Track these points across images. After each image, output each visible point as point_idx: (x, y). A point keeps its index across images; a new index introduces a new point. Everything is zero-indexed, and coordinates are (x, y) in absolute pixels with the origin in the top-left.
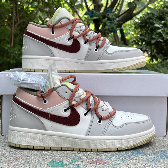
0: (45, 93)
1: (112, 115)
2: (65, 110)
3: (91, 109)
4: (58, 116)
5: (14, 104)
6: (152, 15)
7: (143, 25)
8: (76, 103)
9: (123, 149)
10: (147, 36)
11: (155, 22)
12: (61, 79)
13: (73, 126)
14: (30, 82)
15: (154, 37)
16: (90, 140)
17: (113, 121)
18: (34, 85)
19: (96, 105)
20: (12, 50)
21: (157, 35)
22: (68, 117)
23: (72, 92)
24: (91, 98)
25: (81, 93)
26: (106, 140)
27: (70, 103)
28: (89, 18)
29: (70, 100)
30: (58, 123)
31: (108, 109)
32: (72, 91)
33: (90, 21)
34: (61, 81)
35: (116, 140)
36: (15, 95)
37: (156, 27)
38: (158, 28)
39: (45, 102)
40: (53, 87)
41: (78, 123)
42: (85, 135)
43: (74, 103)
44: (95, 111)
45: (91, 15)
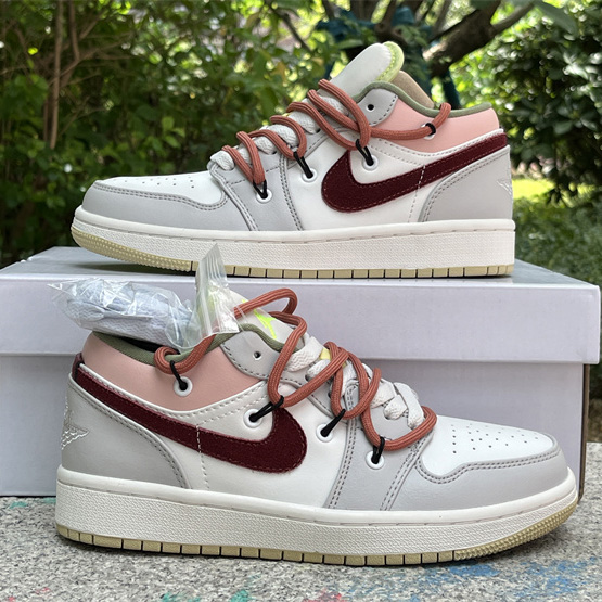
0: (182, 354)
1: (420, 434)
2: (254, 418)
3: (346, 415)
4: (230, 438)
5: (76, 390)
6: (557, 32)
7: (526, 67)
8: (294, 391)
9: (457, 558)
10: (540, 110)
11: (567, 60)
12: (241, 306)
13: (280, 471)
14: (134, 314)
15: (564, 111)
16: (342, 524)
17: (424, 458)
18: (149, 326)
19: (363, 400)
20: (54, 160)
21: (575, 107)
22: (263, 441)
23: (279, 351)
24: (348, 375)
25: (312, 356)
26: (397, 524)
27: (271, 391)
28: (332, 43)
29: (272, 381)
30: (230, 462)
31: (405, 414)
32: (278, 348)
33: (333, 56)
34: (242, 312)
35: (434, 524)
36: (80, 360)
37: (570, 76)
38: (581, 81)
39: (184, 386)
40: (210, 334)
41: (300, 463)
42: (324, 507)
43: (284, 390)
44: (361, 420)
45: (338, 32)
